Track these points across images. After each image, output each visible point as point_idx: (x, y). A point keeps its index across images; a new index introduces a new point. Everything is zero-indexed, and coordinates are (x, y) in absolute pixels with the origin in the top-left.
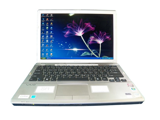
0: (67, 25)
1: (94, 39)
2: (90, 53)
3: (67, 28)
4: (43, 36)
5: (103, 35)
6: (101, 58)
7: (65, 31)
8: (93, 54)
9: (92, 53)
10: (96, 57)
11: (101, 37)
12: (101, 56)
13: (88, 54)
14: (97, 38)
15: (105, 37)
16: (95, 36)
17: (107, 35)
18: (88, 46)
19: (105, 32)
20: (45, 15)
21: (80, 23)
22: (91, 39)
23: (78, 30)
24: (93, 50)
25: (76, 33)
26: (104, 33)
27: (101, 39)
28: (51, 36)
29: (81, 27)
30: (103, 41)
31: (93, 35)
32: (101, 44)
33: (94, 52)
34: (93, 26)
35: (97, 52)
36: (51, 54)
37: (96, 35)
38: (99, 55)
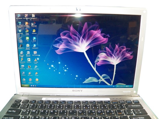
0: (61, 34)
1: (105, 57)
2: (99, 78)
3: (61, 40)
4: (22, 52)
5: (120, 52)
6: (114, 86)
7: (58, 44)
8: (103, 80)
9: (101, 80)
10: (107, 85)
11: (117, 54)
12: (115, 83)
13: (95, 80)
14: (111, 56)
15: (123, 54)
16: (107, 52)
17: (127, 50)
18: (95, 69)
19: (125, 47)
20: (23, 15)
21: (83, 30)
22: (101, 57)
23: (79, 42)
24: (103, 75)
25: (75, 48)
26: (123, 48)
27: (117, 57)
28: (35, 52)
29: (84, 37)
30: (120, 61)
31: (104, 51)
32: (117, 65)
33: (103, 77)
34: (104, 37)
35: (109, 77)
36: (37, 80)
37: (109, 52)
38: (112, 82)
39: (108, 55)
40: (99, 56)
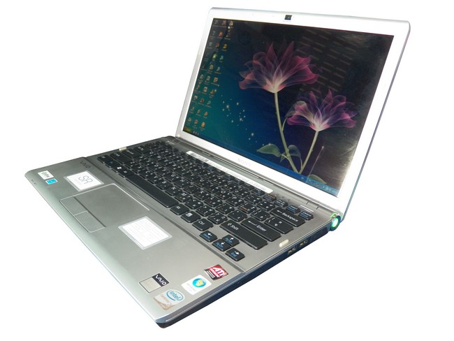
0: (254, 57)
1: (304, 111)
2: (282, 150)
3: (251, 65)
5: (333, 106)
6: (302, 178)
7: (245, 72)
8: (288, 157)
9: (286, 155)
10: (292, 170)
11: (326, 110)
12: (306, 173)
13: (276, 153)
14: (315, 111)
15: (338, 114)
16: (310, 102)
17: (346, 106)
18: (282, 129)
19: (345, 97)
21: (285, 54)
22: (298, 108)
23: (273, 74)
24: (291, 146)
25: (265, 83)
26: (341, 100)
27: (325, 116)
28: (216, 79)
29: (282, 67)
30: (328, 127)
31: (302, 97)
32: (320, 132)
33: (291, 151)
34: (314, 70)
35: (299, 155)
36: (203, 124)
37: (313, 101)
38: (302, 168)
39: (309, 107)
40: (296, 106)
